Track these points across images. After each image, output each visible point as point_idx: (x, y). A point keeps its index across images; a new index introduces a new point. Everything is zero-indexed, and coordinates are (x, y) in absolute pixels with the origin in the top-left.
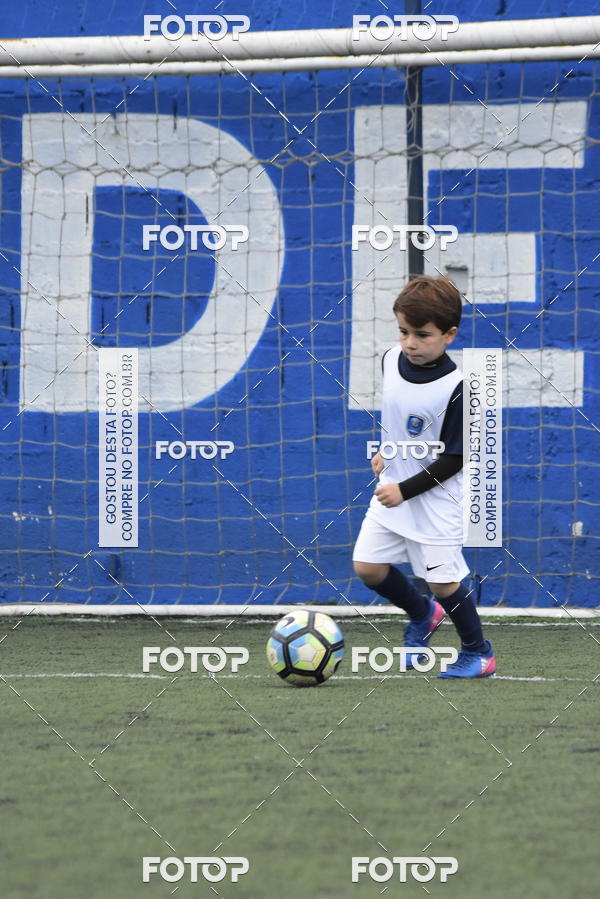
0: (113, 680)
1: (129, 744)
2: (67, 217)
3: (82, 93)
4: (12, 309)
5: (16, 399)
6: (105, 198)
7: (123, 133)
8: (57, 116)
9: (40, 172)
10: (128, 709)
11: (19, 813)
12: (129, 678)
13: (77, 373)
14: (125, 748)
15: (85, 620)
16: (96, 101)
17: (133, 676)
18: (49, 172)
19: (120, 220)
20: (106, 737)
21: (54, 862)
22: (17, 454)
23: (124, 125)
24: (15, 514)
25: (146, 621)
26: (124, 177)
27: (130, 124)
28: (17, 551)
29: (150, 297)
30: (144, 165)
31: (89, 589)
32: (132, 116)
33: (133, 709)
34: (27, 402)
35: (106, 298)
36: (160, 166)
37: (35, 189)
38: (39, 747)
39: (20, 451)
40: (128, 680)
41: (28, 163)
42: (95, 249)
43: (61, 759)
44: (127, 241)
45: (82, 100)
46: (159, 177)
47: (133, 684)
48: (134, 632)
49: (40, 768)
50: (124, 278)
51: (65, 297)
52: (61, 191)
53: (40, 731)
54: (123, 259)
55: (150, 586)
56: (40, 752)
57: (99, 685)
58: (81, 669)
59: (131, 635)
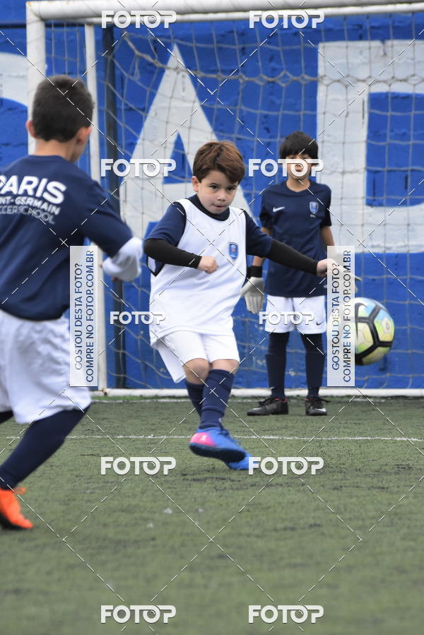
0: (386, 442)
1: (398, 487)
2: (350, 115)
3: (361, 27)
6: (377, 101)
7: (389, 54)
8: (342, 44)
9: (331, 83)
10: (396, 462)
11: (323, 534)
12: (396, 440)
13: (356, 225)
14: (396, 489)
15: (363, 400)
16: (371, 33)
17: (398, 439)
18: (336, 84)
19: (386, 117)
20: (382, 482)
21: (349, 568)
23: (390, 49)
25: (406, 401)
26: (390, 85)
27: (394, 48)
29: (407, 171)
30: (404, 77)
31: (366, 378)
32: (396, 42)
33: (400, 462)
35: (376, 172)
36: (415, 78)
37: (327, 96)
38: (334, 489)
40: (395, 442)
41: (322, 77)
42: (369, 137)
43: (351, 497)
44: (392, 131)
45: (361, 32)
46: (415, 85)
47: (399, 444)
48: (398, 408)
49: (336, 503)
50: (389, 158)
51: (347, 172)
52: (345, 97)
53: (335, 477)
54: (389, 144)
55: (408, 376)
56: (336, 491)
57: (375, 445)
58: (361, 434)
59: (397, 410)
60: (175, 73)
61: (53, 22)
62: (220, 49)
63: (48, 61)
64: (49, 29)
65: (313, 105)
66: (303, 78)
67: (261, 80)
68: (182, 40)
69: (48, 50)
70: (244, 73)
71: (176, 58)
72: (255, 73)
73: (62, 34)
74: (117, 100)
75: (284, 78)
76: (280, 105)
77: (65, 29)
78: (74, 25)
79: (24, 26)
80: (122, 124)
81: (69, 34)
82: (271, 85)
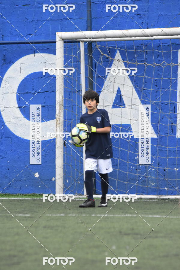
4: (174, 107)
5: (176, 134)
22: (176, 151)
24: (175, 168)
28: (176, 180)
34: (179, 135)
39: (177, 150)
60: (118, 62)
61: (67, 40)
62: (137, 52)
63: (65, 57)
64: (65, 44)
65: (176, 76)
66: (172, 64)
67: (154, 65)
68: (121, 48)
69: (65, 52)
70: (147, 62)
71: (118, 56)
72: (151, 62)
73: (71, 45)
74: (93, 73)
75: (164, 64)
76: (162, 75)
77: (72, 44)
78: (76, 42)
79: (55, 42)
80: (95, 83)
81: (73, 46)
82: (158, 67)
